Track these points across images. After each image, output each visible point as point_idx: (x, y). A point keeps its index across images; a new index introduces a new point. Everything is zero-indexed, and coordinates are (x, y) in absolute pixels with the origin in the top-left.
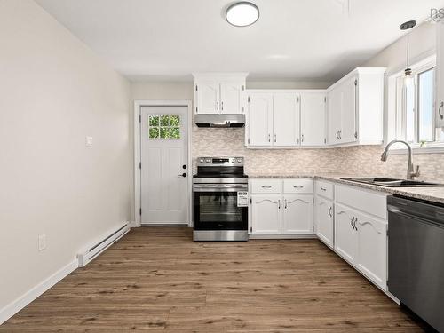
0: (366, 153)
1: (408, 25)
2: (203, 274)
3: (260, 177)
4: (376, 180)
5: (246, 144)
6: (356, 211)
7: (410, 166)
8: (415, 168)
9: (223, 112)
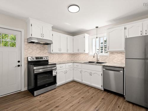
0: (83, 55)
1: (97, 27)
2: (56, 107)
3: (60, 64)
4: (89, 62)
5: (52, 52)
6: (90, 71)
7: (97, 59)
8: (98, 59)
9: (44, 38)
